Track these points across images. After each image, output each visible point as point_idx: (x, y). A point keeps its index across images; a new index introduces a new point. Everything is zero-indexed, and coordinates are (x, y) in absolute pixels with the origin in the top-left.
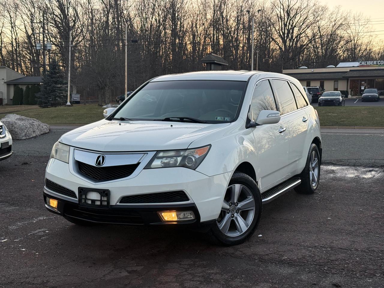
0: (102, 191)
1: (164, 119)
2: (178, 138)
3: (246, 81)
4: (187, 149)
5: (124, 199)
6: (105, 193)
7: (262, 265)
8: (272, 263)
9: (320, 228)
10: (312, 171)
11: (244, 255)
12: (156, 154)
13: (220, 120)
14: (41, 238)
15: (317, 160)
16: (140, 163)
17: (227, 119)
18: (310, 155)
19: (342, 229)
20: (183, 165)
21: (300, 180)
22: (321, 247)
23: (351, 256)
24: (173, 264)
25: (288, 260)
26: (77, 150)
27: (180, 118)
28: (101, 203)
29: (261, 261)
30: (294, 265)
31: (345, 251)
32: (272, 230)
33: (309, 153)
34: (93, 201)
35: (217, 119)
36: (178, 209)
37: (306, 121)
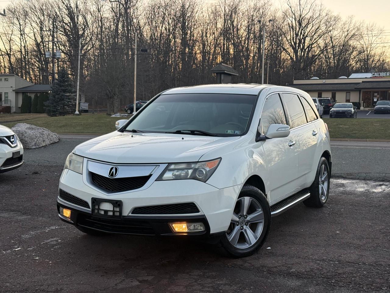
0: (115, 202)
1: (176, 131)
2: (190, 151)
3: (256, 95)
4: (198, 162)
5: (136, 210)
6: (118, 204)
7: (270, 277)
8: (280, 275)
9: (329, 241)
10: (322, 185)
11: (253, 267)
12: (168, 166)
13: (230, 133)
14: (53, 247)
15: (327, 174)
16: (152, 174)
17: (237, 132)
18: (319, 168)
19: (350, 243)
20: (194, 178)
21: (309, 194)
22: (329, 260)
23: (359, 270)
24: (183, 274)
25: (296, 272)
26: (90, 161)
27: (191, 131)
28: (114, 213)
29: (270, 273)
30: (302, 277)
31: (353, 264)
32: (281, 243)
33: (318, 167)
34: (106, 212)
35: (227, 132)
36: (189, 221)
37: (316, 134)
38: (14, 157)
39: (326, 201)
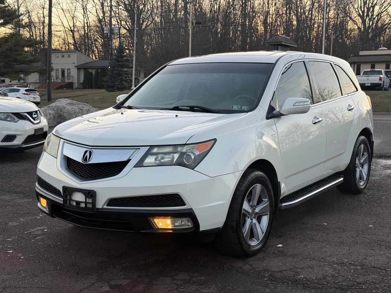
0: (87, 192)
1: (173, 107)
2: (178, 131)
3: (273, 64)
4: (185, 144)
5: (112, 202)
6: (90, 194)
7: (271, 285)
8: (283, 283)
9: (356, 238)
10: (360, 168)
11: (253, 271)
12: (150, 149)
13: (236, 109)
14: (35, 238)
15: (367, 155)
16: (131, 159)
17: (244, 108)
18: (356, 149)
19: (383, 241)
20: (180, 163)
21: (342, 179)
22: (350, 264)
23: (385, 278)
24: (166, 278)
25: (305, 279)
26: (66, 143)
27: (190, 107)
28: (86, 205)
29: (271, 280)
30: (310, 287)
31: (379, 270)
32: (297, 239)
33: (354, 147)
34: (78, 203)
35: (232, 107)
36: (174, 215)
37: (352, 109)
38: (36, 135)
39: (366, 186)
